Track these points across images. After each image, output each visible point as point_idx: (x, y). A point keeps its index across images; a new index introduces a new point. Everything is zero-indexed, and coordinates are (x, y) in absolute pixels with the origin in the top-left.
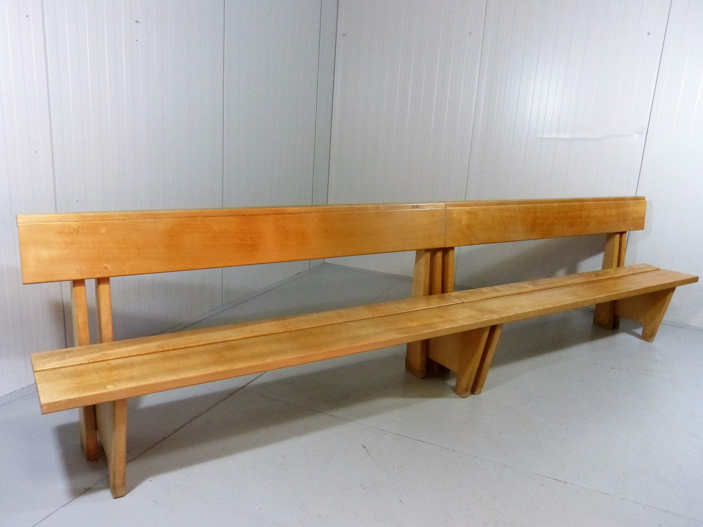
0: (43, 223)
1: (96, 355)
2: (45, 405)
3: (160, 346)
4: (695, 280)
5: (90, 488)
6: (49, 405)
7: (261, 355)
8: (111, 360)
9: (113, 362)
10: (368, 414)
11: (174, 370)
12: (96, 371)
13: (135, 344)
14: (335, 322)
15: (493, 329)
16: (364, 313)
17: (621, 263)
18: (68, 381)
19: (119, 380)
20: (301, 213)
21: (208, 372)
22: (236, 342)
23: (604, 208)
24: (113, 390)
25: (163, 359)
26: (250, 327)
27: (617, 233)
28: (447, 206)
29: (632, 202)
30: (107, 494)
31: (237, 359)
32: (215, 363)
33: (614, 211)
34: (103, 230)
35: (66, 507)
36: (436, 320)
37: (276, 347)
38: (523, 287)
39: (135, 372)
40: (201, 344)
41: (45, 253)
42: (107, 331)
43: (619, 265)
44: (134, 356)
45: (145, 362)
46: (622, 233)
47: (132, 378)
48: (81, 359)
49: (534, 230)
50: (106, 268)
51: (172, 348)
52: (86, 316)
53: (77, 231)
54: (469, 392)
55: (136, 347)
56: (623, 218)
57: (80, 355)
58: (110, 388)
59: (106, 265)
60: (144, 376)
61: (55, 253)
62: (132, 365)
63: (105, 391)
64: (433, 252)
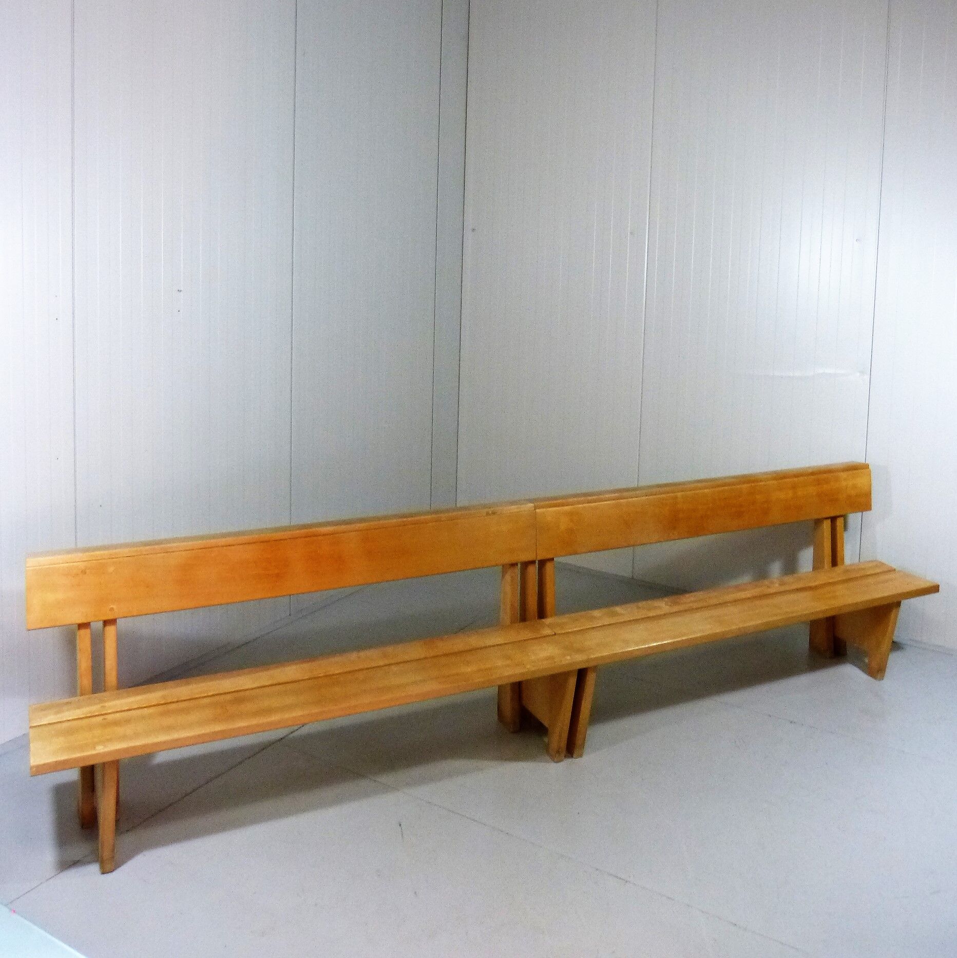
0: (51, 566)
1: (95, 709)
2: (33, 767)
3: (164, 697)
4: (935, 589)
5: (78, 861)
6: (38, 767)
7: (269, 711)
8: (110, 713)
9: (110, 717)
10: (422, 781)
11: (169, 729)
12: (90, 728)
13: (138, 694)
14: (376, 665)
15: (582, 674)
16: (415, 651)
17: (839, 559)
18: (61, 739)
19: (110, 740)
20: (338, 533)
21: (203, 732)
22: (247, 693)
23: (794, 487)
24: (102, 751)
25: (164, 714)
26: (271, 672)
27: (827, 518)
28: (535, 508)
29: (844, 475)
30: (95, 868)
31: (241, 716)
32: (216, 719)
33: (812, 490)
34: (111, 569)
35: (51, 881)
36: (500, 663)
37: (289, 700)
38: (655, 608)
39: (129, 730)
40: (210, 694)
41: (51, 597)
42: (111, 676)
43: (834, 563)
44: (134, 709)
45: (143, 718)
46: (833, 519)
47: (124, 738)
48: (78, 713)
49: (674, 528)
50: (112, 609)
51: (176, 700)
52: (90, 661)
53: (84, 572)
54: (563, 755)
55: (139, 698)
56: (831, 498)
57: (79, 708)
58: (100, 749)
59: (112, 606)
60: (136, 735)
61: (60, 596)
62: (128, 721)
63: (94, 752)
64: (526, 565)
